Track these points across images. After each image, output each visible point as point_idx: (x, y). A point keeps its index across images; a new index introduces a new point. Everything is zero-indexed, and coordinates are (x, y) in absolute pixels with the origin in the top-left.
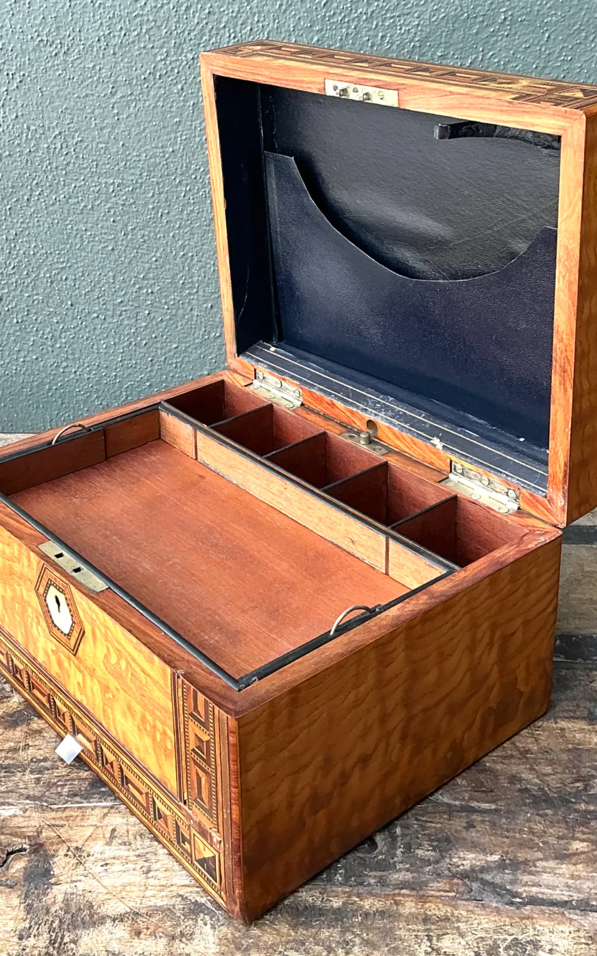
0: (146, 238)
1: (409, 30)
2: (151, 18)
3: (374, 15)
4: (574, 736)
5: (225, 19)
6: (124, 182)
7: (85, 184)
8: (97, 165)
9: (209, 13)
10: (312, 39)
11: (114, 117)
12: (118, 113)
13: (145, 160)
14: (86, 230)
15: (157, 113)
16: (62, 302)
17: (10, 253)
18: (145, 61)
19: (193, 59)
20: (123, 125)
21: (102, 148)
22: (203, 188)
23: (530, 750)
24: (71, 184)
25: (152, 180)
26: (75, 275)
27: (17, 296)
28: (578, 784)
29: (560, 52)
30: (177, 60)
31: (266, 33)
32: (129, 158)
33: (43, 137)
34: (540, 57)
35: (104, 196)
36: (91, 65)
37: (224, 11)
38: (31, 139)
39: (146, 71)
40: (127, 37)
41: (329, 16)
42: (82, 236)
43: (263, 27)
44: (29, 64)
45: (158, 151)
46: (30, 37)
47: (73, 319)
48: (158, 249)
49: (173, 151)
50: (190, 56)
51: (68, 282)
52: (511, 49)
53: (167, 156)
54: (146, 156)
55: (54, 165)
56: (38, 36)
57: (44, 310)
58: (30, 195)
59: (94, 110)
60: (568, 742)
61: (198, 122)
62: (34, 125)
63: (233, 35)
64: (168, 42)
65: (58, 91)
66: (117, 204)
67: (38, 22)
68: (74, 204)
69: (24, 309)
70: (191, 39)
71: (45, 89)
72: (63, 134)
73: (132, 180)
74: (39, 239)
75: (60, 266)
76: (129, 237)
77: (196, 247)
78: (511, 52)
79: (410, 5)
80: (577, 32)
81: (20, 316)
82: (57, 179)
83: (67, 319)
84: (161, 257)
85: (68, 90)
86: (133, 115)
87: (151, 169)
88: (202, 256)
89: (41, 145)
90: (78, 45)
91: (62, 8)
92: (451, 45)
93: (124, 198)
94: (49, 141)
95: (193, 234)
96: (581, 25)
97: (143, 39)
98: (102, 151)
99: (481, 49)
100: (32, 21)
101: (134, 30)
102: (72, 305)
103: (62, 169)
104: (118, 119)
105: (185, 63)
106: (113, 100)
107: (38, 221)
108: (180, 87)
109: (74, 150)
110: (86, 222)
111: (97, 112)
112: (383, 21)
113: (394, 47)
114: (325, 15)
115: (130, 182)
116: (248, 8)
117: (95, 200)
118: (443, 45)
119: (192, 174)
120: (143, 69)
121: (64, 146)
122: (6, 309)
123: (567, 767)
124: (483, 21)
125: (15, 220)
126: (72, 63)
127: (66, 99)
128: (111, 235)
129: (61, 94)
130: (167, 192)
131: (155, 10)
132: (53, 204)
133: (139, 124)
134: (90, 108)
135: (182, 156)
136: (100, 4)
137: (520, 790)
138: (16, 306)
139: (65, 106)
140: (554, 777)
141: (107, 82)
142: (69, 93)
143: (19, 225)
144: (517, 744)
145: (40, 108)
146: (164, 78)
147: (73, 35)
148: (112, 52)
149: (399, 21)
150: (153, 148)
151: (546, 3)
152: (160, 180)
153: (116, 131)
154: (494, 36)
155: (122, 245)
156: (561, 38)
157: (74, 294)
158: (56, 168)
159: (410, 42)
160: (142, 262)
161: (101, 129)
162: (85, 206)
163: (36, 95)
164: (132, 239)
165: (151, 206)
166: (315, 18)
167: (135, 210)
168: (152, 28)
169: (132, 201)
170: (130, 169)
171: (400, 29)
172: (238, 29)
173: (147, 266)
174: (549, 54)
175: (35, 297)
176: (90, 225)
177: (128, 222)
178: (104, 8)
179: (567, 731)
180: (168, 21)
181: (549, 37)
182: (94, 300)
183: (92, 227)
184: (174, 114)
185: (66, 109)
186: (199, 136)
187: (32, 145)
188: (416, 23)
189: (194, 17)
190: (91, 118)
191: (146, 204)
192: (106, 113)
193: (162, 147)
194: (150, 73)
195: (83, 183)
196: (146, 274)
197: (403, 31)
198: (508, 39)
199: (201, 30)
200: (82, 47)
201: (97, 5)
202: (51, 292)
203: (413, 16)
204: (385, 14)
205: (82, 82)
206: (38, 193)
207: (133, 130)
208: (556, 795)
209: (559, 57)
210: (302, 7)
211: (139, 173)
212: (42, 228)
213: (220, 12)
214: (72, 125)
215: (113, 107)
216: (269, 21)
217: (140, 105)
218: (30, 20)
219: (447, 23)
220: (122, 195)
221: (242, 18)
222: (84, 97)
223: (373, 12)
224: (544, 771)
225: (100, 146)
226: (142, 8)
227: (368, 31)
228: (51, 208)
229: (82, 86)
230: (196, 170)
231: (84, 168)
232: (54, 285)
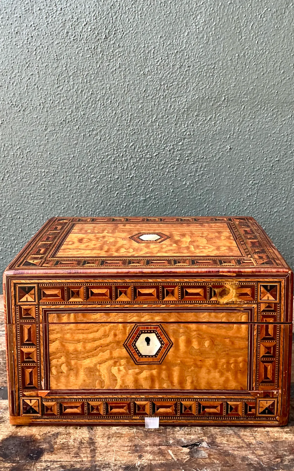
0: (59, 198)
1: (182, 103)
2: (65, 96)
3: (167, 96)
4: (274, 435)
5: (99, 97)
6: (50, 171)
7: (31, 172)
8: (37, 163)
9: (92, 93)
10: (138, 106)
11: (46, 140)
12: (48, 139)
13: (60, 161)
14: (30, 194)
15: (66, 139)
16: (17, 230)
18: (61, 115)
19: (84, 114)
20: (50, 144)
21: (40, 155)
22: (87, 174)
23: (251, 443)
24: (24, 172)
25: (63, 170)
26: (24, 216)
28: (277, 460)
29: (249, 115)
30: (77, 115)
31: (117, 103)
32: (53, 159)
33: (11, 149)
34: (240, 116)
35: (40, 177)
36: (36, 116)
37: (99, 93)
38: (6, 150)
39: (61, 119)
40: (53, 104)
41: (146, 96)
42: (28, 197)
43: (116, 100)
44: (6, 115)
45: (66, 156)
46: (7, 102)
47: (22, 238)
48: (65, 203)
49: (73, 157)
50: (82, 113)
51: (20, 220)
52: (228, 113)
53: (70, 159)
54: (61, 159)
55: (16, 163)
56: (11, 102)
57: (7, 233)
58: (4, 177)
59: (37, 137)
60: (271, 438)
61: (85, 143)
62: (7, 144)
63: (102, 104)
64: (72, 106)
65: (19, 128)
66: (46, 181)
67: (11, 96)
68: (25, 181)
70: (83, 105)
71: (13, 127)
72: (21, 148)
73: (54, 170)
74: (7, 198)
75: (17, 212)
76: (51, 197)
77: (83, 202)
78: (228, 114)
79: (182, 92)
80: (257, 105)
82: (17, 169)
83: (19, 238)
84: (66, 207)
85: (25, 127)
86: (55, 140)
87: (63, 165)
88: (86, 206)
89: (10, 153)
90: (30, 107)
91: (23, 89)
92: (201, 111)
93: (49, 178)
94: (14, 151)
96: (258, 102)
97: (61, 105)
98: (40, 156)
99: (214, 112)
100: (9, 95)
101: (57, 101)
102: (21, 231)
103: (20, 165)
104: (48, 141)
105: (80, 116)
106: (46, 133)
107: (7, 190)
108: (77, 127)
109: (26, 156)
110: (30, 190)
111: (38, 138)
112: (171, 99)
113: (176, 111)
114: (144, 96)
115: (52, 171)
116: (110, 92)
117: (35, 179)
118: (198, 111)
119: (82, 168)
120: (60, 119)
121: (21, 154)
123: (271, 451)
124: (215, 100)
126: (27, 115)
127: (23, 132)
128: (42, 196)
129: (21, 129)
130: (70, 176)
131: (66, 92)
132: (15, 181)
133: (57, 144)
134: (34, 136)
135: (77, 159)
136: (41, 88)
137: (247, 464)
139: (22, 135)
140: (265, 456)
141: (43, 124)
142: (25, 129)
144: (245, 440)
145: (11, 136)
146: (70, 123)
147: (28, 102)
148: (46, 110)
149: (178, 99)
150: (64, 155)
151: (243, 92)
152: (67, 170)
153: (47, 147)
154: (220, 107)
155: (48, 201)
156: (249, 108)
157: (23, 225)
158: (17, 164)
159: (183, 109)
160: (57, 210)
161: (40, 146)
162: (30, 183)
163: (9, 130)
164: (53, 198)
165: (62, 183)
166: (140, 97)
167: (54, 184)
168: (65, 100)
169: (53, 180)
170: (53, 165)
171: (178, 103)
172: (105, 101)
173: (59, 211)
174: (245, 115)
175: (3, 227)
176: (32, 192)
177: (51, 190)
178: (43, 90)
179: (270, 432)
180: (72, 96)
181: (244, 107)
182: (33, 228)
183: (33, 193)
184: (74, 139)
185: (23, 136)
186: (86, 150)
187: (6, 153)
188: (185, 100)
189: (85, 95)
190: (35, 141)
191: (60, 181)
192: (42, 139)
193: (68, 155)
194: (63, 120)
195: (30, 171)
196: (59, 215)
197: (179, 104)
198: (226, 108)
199: (88, 101)
200: (32, 108)
201: (39, 89)
202: (11, 225)
203: (184, 97)
204: (172, 96)
205: (31, 124)
206: (7, 176)
207: (55, 146)
208: (267, 466)
209: (249, 116)
210: (134, 92)
211: (57, 167)
212: (9, 193)
213: (97, 94)
214: (26, 144)
215: (45, 136)
216: (119, 98)
217: (58, 135)
218: (7, 95)
219: (199, 101)
220: (49, 177)
221: (107, 96)
222: (32, 131)
223: (166, 95)
224: (260, 454)
225: (39, 154)
226: (61, 91)
227: (164, 103)
228: (13, 184)
229: (31, 126)
230: (84, 166)
231: (31, 164)
232: (13, 221)
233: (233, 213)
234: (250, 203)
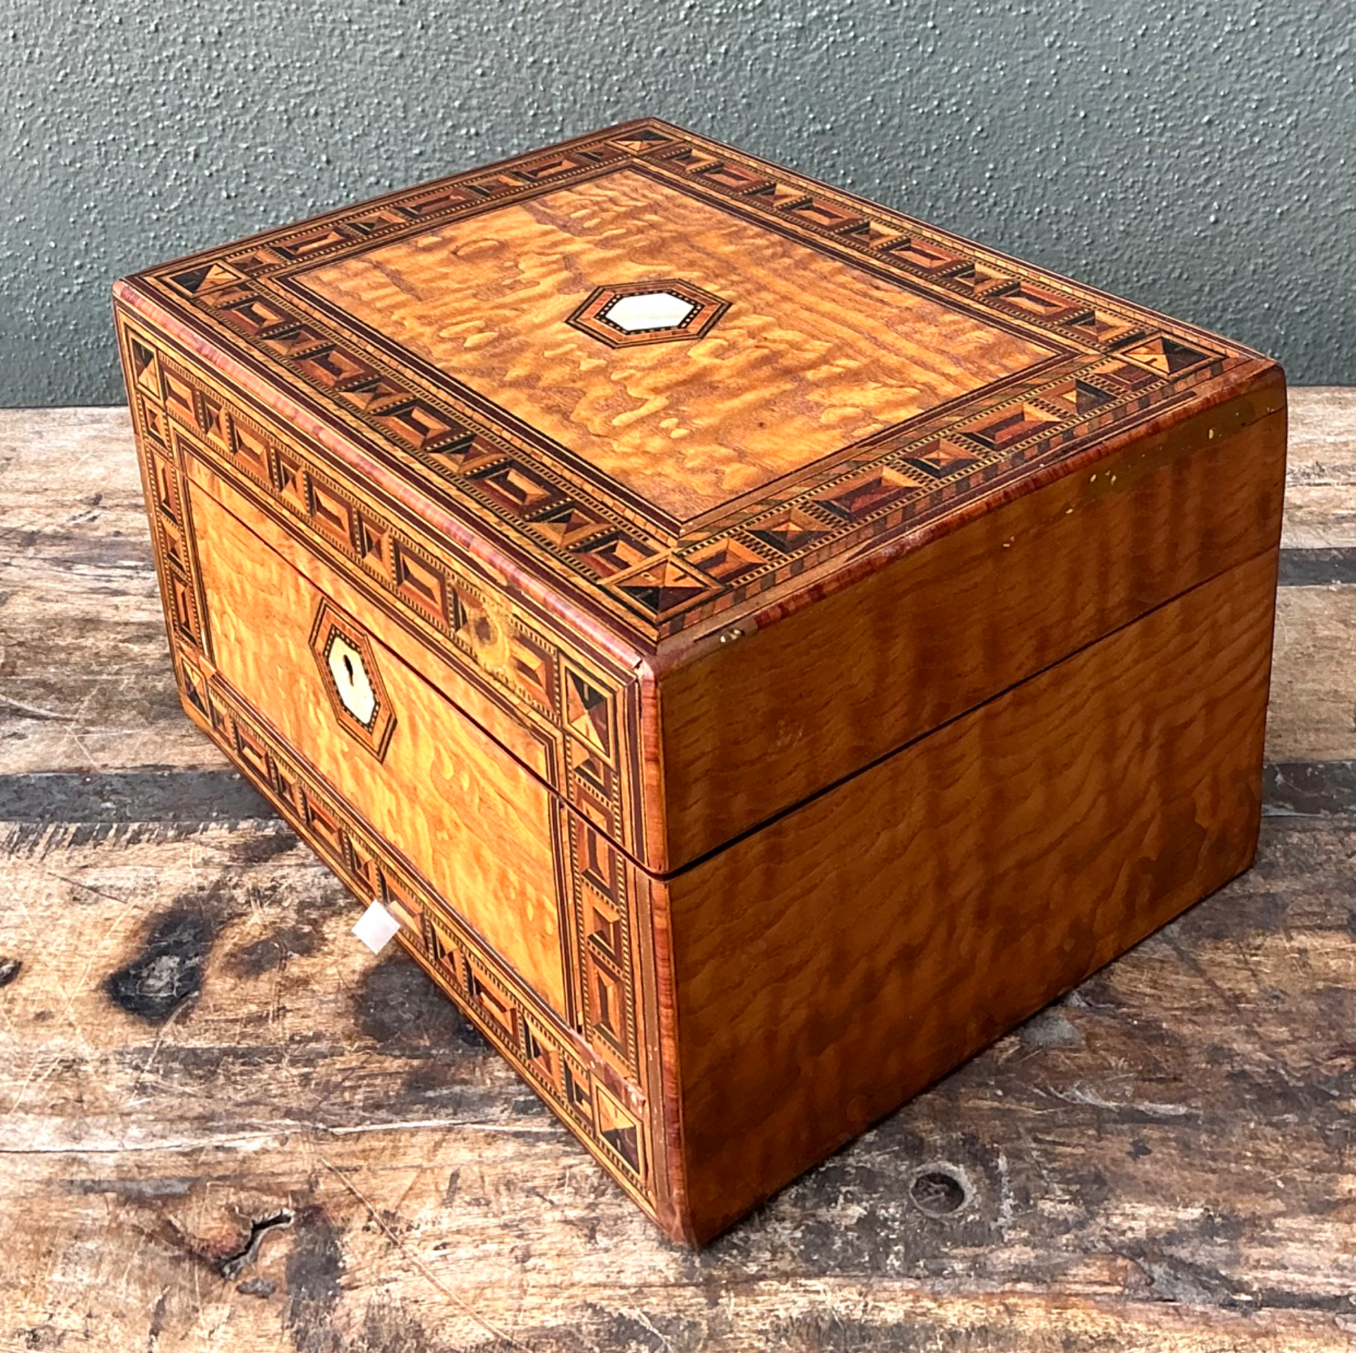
0: (463, 32)
4: (1326, 964)
14: (350, 21)
16: (310, 157)
17: (209, 68)
23: (1244, 995)
26: (333, 106)
27: (226, 148)
28: (1341, 1061)
42: (342, 33)
47: (332, 187)
48: (485, 52)
51: (319, 119)
57: (276, 172)
60: (1315, 977)
69: (239, 171)
74: (263, 40)
75: (304, 90)
76: (431, 32)
77: (556, 46)
81: (232, 185)
83: (321, 188)
84: (491, 68)
88: (569, 63)
95: (549, 23)
102: (328, 162)
107: (260, 7)
110: (350, 7)
122: (207, 173)
123: (1318, 1028)
125: (217, 7)
128: (397, 28)
137: (1230, 1076)
138: (224, 168)
140: (1294, 1047)
143: (225, 15)
144: (1219, 983)
155: (418, 47)
157: (331, 141)
160: (458, 78)
164: (437, 36)
173: (465, 84)
175: (260, 150)
176: (357, 11)
179: (1311, 954)
182: (369, 152)
183: (361, 15)
196: (466, 99)
202: (288, 139)
208: (1301, 1084)
212: (267, 21)
224: (1274, 1036)
232: (295, 125)
233: (1163, 68)
234: (1235, 23)
